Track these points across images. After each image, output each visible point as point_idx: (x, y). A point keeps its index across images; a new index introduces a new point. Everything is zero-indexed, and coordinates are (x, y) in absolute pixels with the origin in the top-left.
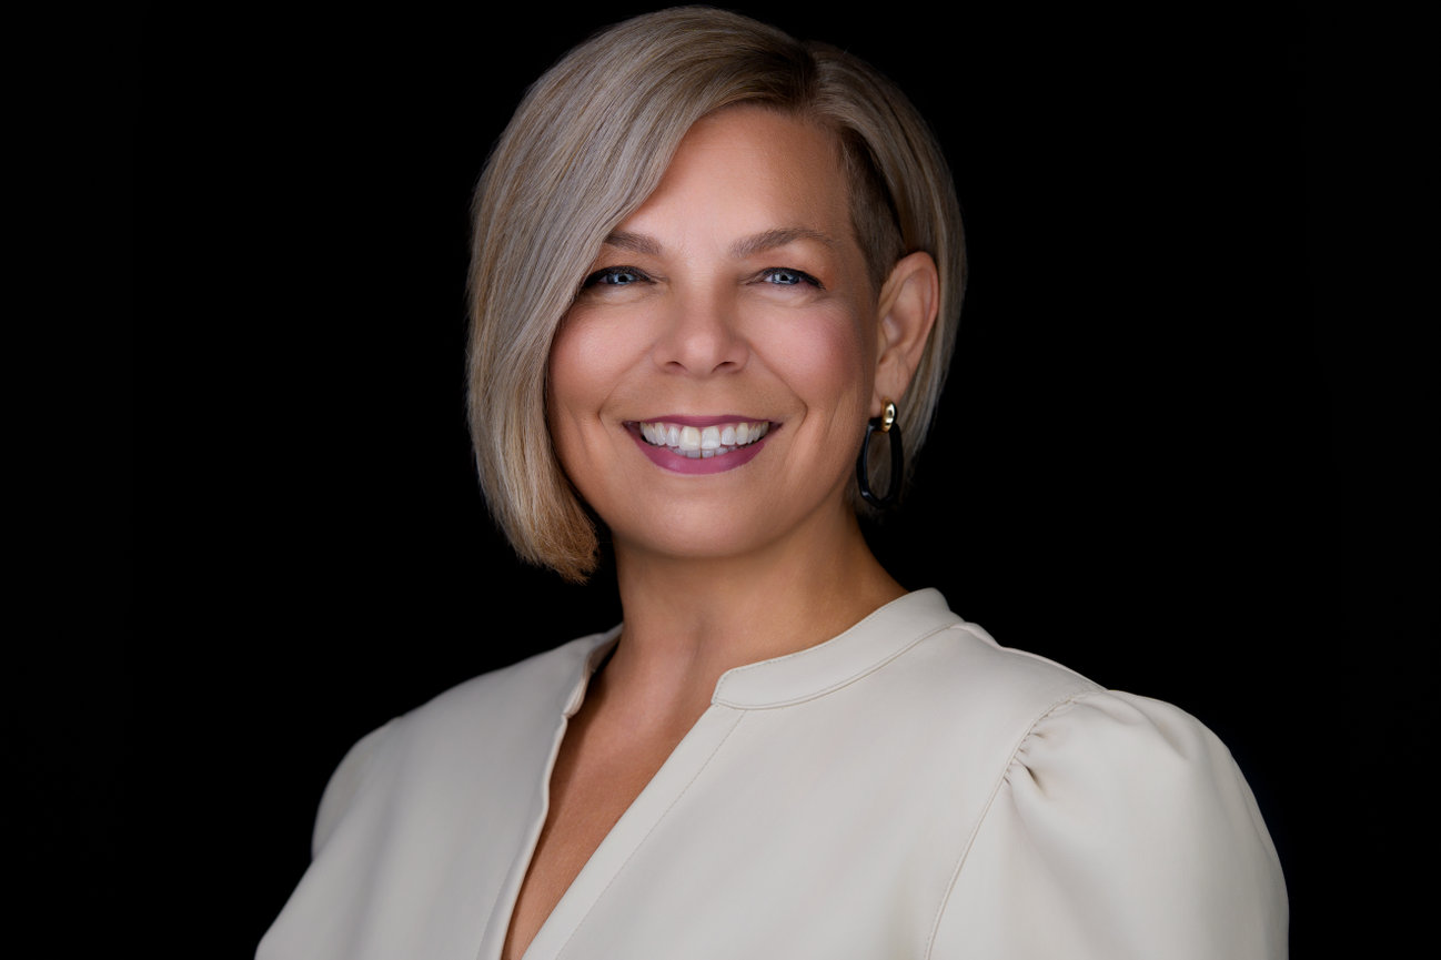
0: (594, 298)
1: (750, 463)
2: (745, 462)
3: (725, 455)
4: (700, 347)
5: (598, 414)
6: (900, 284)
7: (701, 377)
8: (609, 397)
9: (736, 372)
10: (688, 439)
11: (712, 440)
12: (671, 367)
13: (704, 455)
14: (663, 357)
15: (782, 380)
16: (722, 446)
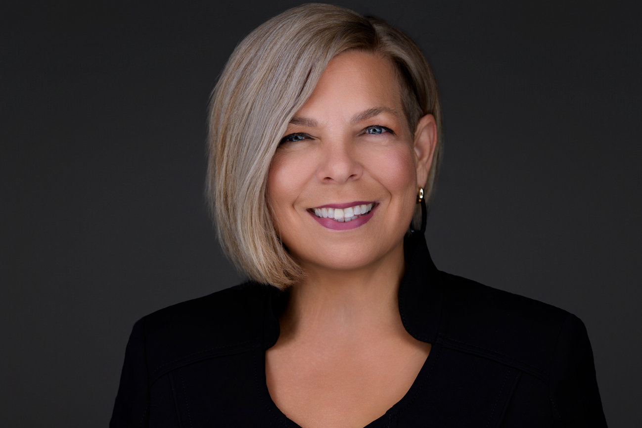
0: (286, 149)
1: (368, 222)
2: (366, 222)
3: (356, 219)
4: (339, 169)
5: (293, 206)
6: (421, 131)
7: (342, 183)
8: (298, 197)
9: (357, 180)
10: (338, 214)
11: (349, 213)
12: (326, 181)
13: (346, 220)
14: (322, 175)
15: (379, 182)
16: (355, 215)
